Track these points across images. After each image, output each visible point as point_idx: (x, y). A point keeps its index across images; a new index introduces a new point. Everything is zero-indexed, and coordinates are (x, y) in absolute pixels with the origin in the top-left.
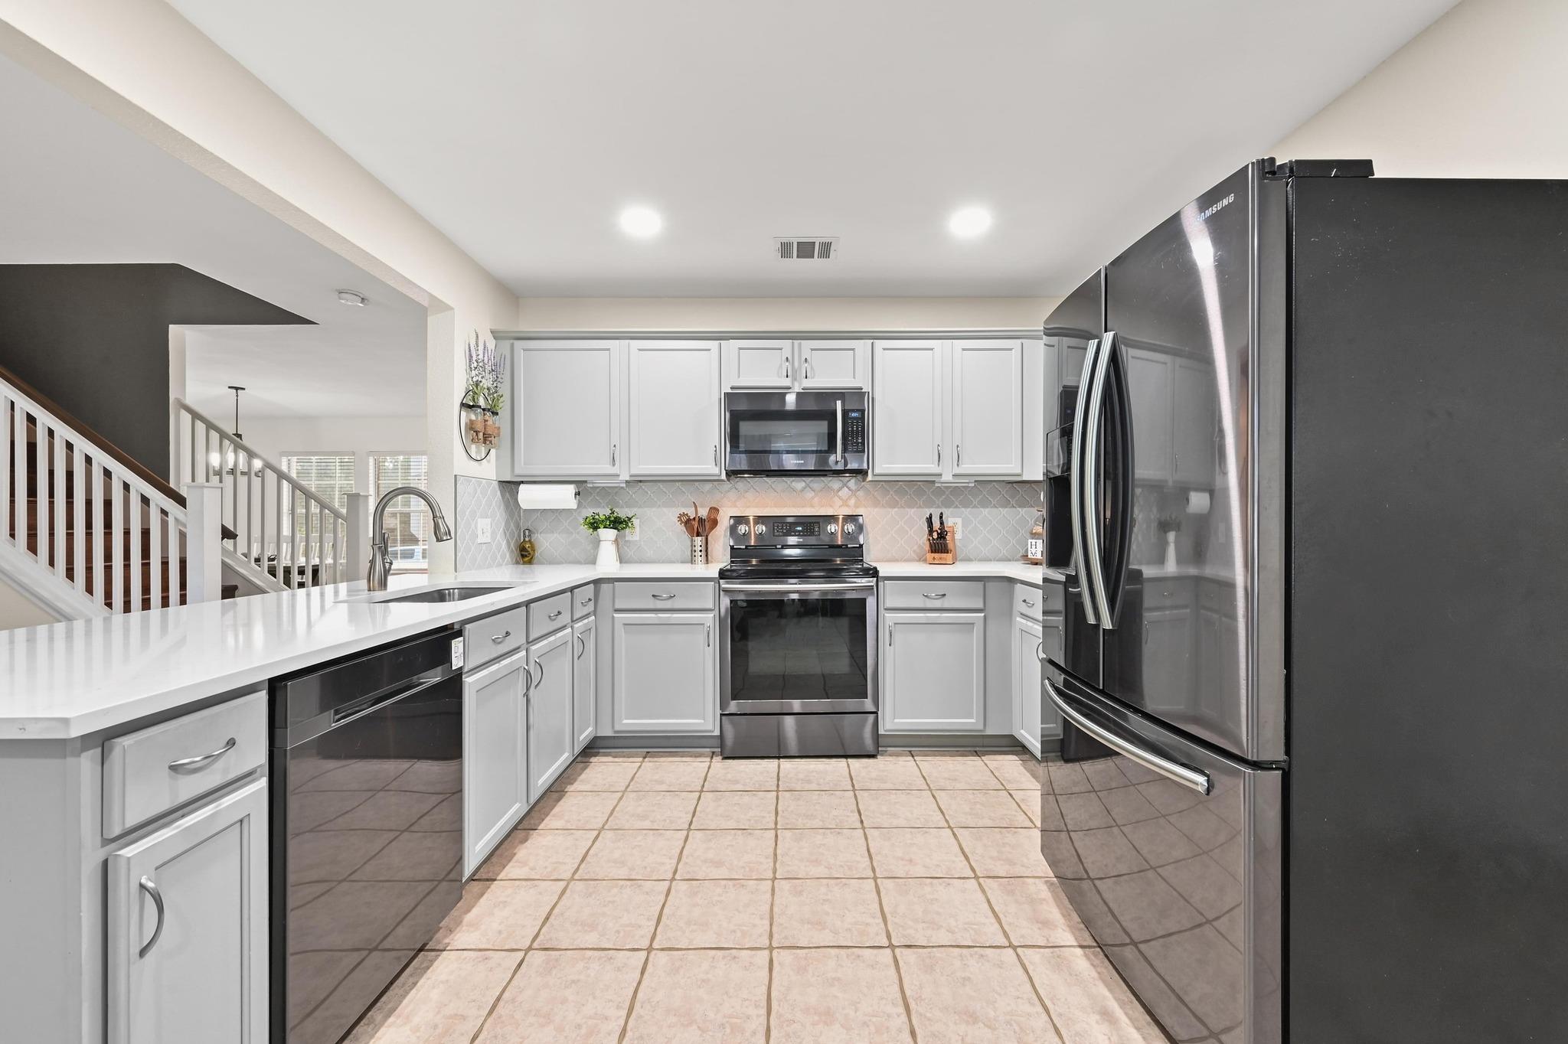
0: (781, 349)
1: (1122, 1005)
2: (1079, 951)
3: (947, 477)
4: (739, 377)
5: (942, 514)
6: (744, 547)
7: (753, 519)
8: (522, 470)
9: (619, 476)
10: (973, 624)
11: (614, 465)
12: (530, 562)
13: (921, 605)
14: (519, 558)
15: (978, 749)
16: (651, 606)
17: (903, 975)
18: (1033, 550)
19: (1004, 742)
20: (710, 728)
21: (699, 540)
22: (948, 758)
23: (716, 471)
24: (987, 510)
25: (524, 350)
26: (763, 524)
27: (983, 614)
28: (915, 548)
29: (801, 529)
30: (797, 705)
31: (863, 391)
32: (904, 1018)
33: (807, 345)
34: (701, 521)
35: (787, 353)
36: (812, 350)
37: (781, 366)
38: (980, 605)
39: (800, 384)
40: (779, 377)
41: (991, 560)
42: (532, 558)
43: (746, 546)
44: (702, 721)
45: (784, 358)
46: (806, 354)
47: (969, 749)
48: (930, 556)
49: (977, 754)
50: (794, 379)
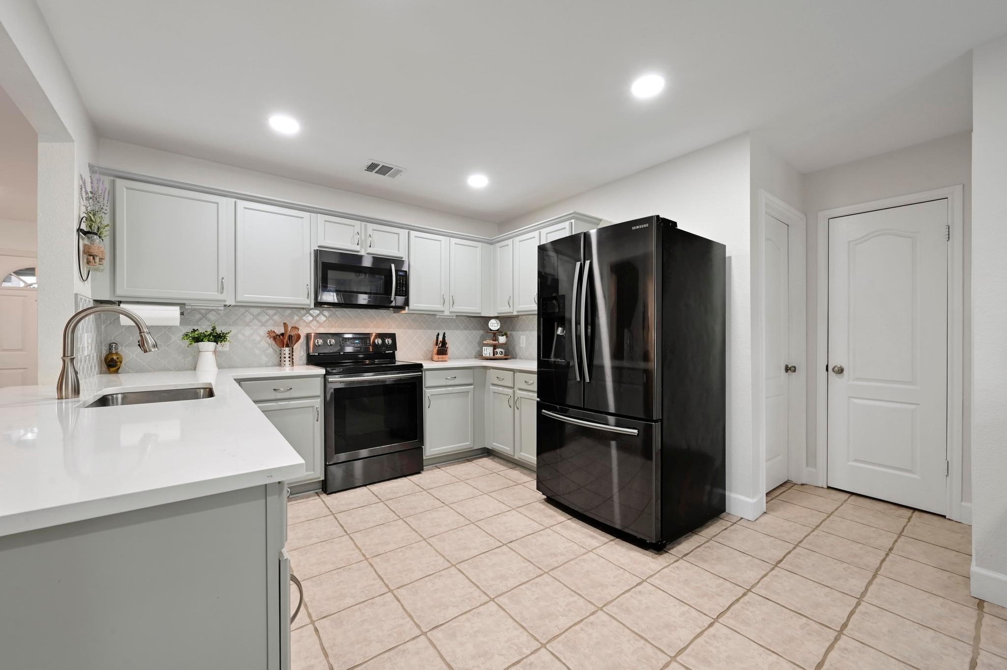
0: (354, 226)
1: (594, 532)
2: (569, 521)
3: (447, 313)
4: (324, 240)
5: (444, 333)
6: (317, 354)
7: (314, 335)
8: (123, 290)
9: (226, 301)
10: (468, 392)
11: (222, 293)
12: (117, 372)
13: (444, 384)
14: (104, 367)
15: (468, 458)
16: (273, 397)
17: (466, 574)
18: (485, 352)
19: (479, 452)
20: (318, 476)
21: (287, 350)
22: (457, 466)
23: (308, 302)
24: (458, 331)
25: (127, 188)
26: (320, 338)
27: (473, 387)
28: (422, 352)
29: (358, 341)
30: (364, 453)
31: (403, 259)
32: (478, 590)
33: (371, 226)
34: (290, 337)
35: (357, 229)
36: (373, 230)
37: (353, 237)
38: (471, 381)
39: (366, 250)
40: (352, 244)
41: (460, 358)
42: (119, 368)
43: (319, 354)
44: (313, 472)
45: (356, 232)
46: (370, 232)
47: (464, 459)
48: (436, 357)
49: (468, 461)
50: (362, 247)
